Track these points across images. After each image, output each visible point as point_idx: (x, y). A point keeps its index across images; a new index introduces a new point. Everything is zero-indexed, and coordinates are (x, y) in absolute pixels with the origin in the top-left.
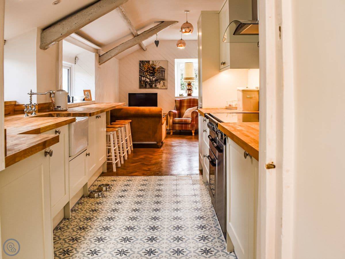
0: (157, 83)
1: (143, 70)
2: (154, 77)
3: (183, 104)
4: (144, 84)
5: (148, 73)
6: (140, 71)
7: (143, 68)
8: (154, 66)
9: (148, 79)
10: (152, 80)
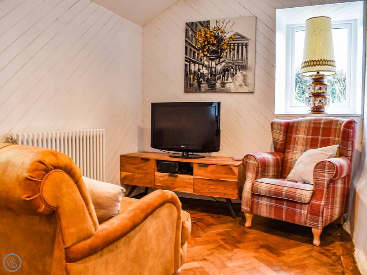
0: (228, 78)
1: (194, 45)
2: (220, 63)
3: (293, 135)
4: (195, 81)
5: (206, 53)
6: (186, 48)
7: (194, 39)
8: (220, 34)
9: (204, 68)
10: (213, 70)
